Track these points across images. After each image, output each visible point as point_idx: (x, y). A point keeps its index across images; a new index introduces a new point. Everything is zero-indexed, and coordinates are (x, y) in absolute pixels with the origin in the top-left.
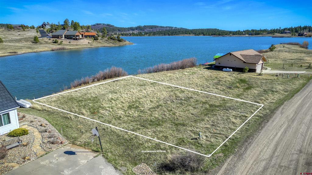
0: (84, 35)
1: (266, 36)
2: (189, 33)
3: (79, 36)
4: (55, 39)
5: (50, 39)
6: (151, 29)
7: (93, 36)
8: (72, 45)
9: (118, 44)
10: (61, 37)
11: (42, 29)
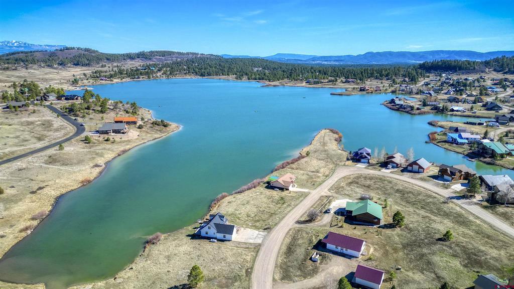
1: (326, 86)
2: (226, 74)
4: (105, 136)
10: (110, 133)
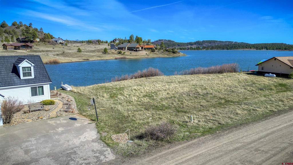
0: (143, 48)
3: (139, 48)
4: (119, 50)
5: (116, 51)
6: (210, 43)
7: (151, 48)
8: (132, 55)
9: (172, 55)
10: (125, 49)
11: (113, 43)
